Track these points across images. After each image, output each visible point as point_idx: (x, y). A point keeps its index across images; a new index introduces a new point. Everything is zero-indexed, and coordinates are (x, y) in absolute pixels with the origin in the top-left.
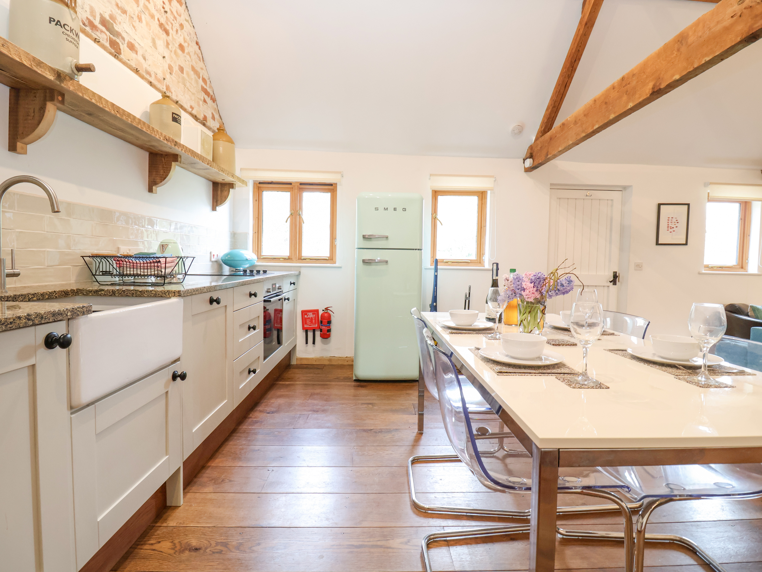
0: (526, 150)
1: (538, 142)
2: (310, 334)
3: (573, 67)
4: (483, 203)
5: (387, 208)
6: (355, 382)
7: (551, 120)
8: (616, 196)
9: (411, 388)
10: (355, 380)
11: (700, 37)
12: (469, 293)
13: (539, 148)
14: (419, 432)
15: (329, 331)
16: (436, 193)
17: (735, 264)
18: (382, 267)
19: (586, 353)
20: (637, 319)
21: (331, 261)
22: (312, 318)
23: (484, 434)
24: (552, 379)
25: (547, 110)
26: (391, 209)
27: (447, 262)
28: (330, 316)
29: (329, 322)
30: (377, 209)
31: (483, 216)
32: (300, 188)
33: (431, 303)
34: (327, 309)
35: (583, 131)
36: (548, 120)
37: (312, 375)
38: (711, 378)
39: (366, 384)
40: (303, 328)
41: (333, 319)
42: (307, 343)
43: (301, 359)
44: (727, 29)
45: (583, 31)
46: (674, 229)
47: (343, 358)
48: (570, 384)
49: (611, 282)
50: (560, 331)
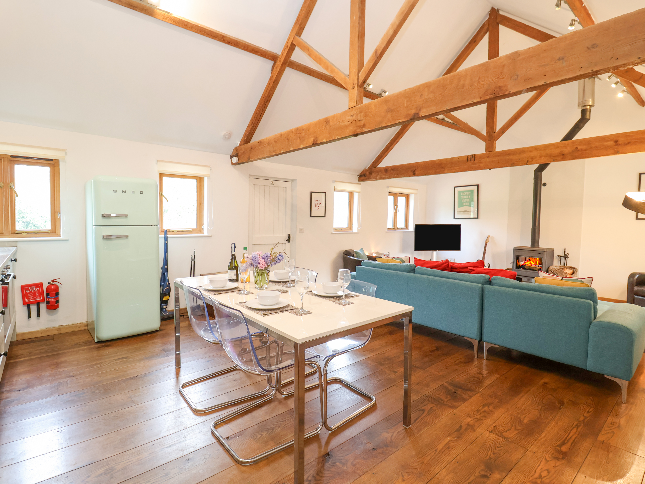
0: (233, 150)
1: (242, 147)
2: (34, 308)
3: (265, 105)
4: (201, 185)
5: (125, 191)
6: (97, 344)
7: (251, 134)
8: (288, 185)
9: (154, 338)
10: (97, 342)
11: (335, 124)
12: (194, 256)
13: (243, 152)
14: (177, 367)
15: (58, 302)
16: (161, 176)
17: (347, 227)
18: (123, 241)
19: (302, 298)
20: (313, 272)
21: (54, 234)
22: (35, 292)
23: (245, 351)
24: (287, 313)
25: (248, 127)
26: (129, 192)
27: (173, 231)
28: (57, 288)
29: (57, 294)
30: (115, 191)
31: (201, 196)
32: (10, 160)
33: (162, 266)
34: (53, 281)
35: (274, 151)
36: (249, 134)
37: (44, 347)
38: (347, 300)
39: (110, 343)
40: (24, 303)
41: (60, 290)
42: (29, 317)
43: (23, 334)
44: (346, 127)
45: (272, 85)
46: (318, 208)
47: (73, 325)
48: (297, 314)
49: (286, 241)
50: (275, 283)
